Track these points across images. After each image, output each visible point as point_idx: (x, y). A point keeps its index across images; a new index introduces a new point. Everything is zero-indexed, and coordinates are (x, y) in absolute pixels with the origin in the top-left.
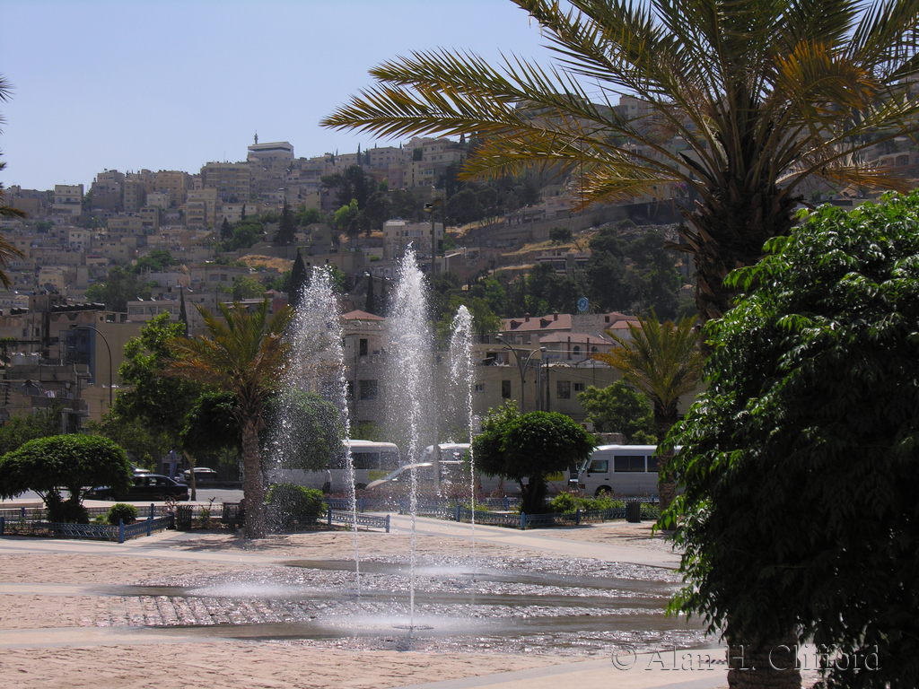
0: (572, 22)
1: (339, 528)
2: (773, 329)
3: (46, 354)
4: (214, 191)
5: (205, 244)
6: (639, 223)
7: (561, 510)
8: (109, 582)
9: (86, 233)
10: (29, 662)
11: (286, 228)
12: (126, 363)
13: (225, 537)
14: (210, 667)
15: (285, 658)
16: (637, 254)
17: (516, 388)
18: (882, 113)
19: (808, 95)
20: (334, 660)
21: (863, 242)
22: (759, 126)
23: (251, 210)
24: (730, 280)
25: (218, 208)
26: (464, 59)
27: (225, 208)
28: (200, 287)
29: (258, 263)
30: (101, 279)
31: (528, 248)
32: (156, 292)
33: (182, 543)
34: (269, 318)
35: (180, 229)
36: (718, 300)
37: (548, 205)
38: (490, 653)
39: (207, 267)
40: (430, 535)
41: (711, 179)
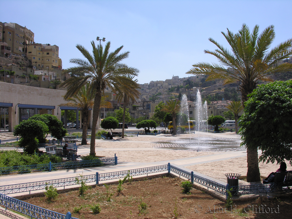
0: (222, 58)
1: (187, 133)
2: (255, 103)
3: (143, 108)
4: (167, 83)
5: (166, 91)
6: (231, 87)
7: (220, 130)
8: (154, 141)
9: (149, 90)
10: (144, 152)
11: (178, 89)
12: (155, 109)
13: (171, 135)
14: (170, 153)
15: (180, 152)
16: (231, 91)
17: (213, 112)
18: (269, 70)
19: (258, 67)
20: (187, 153)
21: (268, 90)
22: (251, 72)
23: (173, 86)
24: (248, 96)
25: (168, 86)
26: (206, 63)
27: (169, 86)
28: (166, 98)
29: (174, 94)
30: (151, 97)
31: (215, 91)
32: (159, 99)
33: (164, 136)
34: (176, 102)
35: (162, 89)
36: (245, 98)
37: (217, 84)
38: (211, 152)
39: (167, 95)
40: (201, 134)
41: (244, 80)
